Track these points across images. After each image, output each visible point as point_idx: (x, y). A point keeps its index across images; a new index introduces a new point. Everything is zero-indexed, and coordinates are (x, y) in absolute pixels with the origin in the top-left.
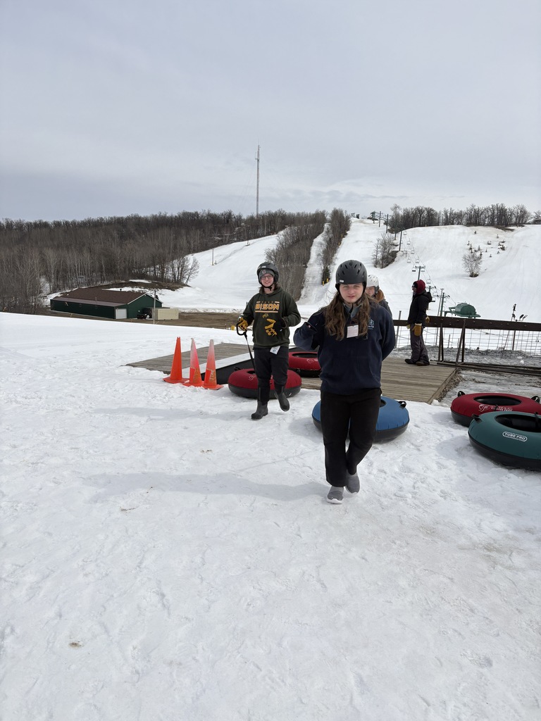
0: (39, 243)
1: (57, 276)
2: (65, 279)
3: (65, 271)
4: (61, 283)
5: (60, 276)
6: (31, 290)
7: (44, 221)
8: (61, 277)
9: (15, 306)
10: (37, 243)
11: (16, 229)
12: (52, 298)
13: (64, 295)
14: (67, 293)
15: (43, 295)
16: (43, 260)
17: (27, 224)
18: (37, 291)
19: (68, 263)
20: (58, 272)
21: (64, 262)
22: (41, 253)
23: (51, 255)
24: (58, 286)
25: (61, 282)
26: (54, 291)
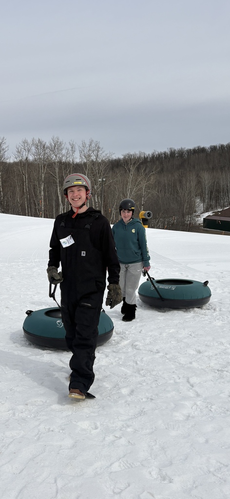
0: (196, 167)
1: (211, 197)
2: (217, 199)
3: (218, 191)
4: (213, 203)
5: (212, 197)
6: (187, 210)
7: (202, 147)
8: (214, 197)
9: (173, 224)
10: (194, 167)
11: (177, 157)
12: (204, 217)
13: (216, 214)
14: (219, 212)
15: (197, 214)
16: (199, 182)
17: (187, 151)
18: (192, 210)
19: (222, 183)
20: (211, 192)
21: (218, 183)
22: (198, 176)
23: (207, 178)
24: (211, 205)
25: (214, 201)
26: (207, 210)
